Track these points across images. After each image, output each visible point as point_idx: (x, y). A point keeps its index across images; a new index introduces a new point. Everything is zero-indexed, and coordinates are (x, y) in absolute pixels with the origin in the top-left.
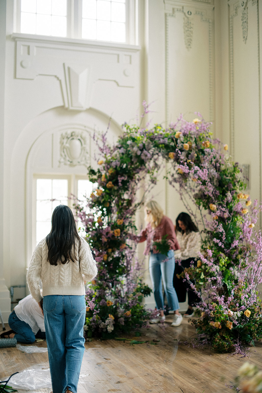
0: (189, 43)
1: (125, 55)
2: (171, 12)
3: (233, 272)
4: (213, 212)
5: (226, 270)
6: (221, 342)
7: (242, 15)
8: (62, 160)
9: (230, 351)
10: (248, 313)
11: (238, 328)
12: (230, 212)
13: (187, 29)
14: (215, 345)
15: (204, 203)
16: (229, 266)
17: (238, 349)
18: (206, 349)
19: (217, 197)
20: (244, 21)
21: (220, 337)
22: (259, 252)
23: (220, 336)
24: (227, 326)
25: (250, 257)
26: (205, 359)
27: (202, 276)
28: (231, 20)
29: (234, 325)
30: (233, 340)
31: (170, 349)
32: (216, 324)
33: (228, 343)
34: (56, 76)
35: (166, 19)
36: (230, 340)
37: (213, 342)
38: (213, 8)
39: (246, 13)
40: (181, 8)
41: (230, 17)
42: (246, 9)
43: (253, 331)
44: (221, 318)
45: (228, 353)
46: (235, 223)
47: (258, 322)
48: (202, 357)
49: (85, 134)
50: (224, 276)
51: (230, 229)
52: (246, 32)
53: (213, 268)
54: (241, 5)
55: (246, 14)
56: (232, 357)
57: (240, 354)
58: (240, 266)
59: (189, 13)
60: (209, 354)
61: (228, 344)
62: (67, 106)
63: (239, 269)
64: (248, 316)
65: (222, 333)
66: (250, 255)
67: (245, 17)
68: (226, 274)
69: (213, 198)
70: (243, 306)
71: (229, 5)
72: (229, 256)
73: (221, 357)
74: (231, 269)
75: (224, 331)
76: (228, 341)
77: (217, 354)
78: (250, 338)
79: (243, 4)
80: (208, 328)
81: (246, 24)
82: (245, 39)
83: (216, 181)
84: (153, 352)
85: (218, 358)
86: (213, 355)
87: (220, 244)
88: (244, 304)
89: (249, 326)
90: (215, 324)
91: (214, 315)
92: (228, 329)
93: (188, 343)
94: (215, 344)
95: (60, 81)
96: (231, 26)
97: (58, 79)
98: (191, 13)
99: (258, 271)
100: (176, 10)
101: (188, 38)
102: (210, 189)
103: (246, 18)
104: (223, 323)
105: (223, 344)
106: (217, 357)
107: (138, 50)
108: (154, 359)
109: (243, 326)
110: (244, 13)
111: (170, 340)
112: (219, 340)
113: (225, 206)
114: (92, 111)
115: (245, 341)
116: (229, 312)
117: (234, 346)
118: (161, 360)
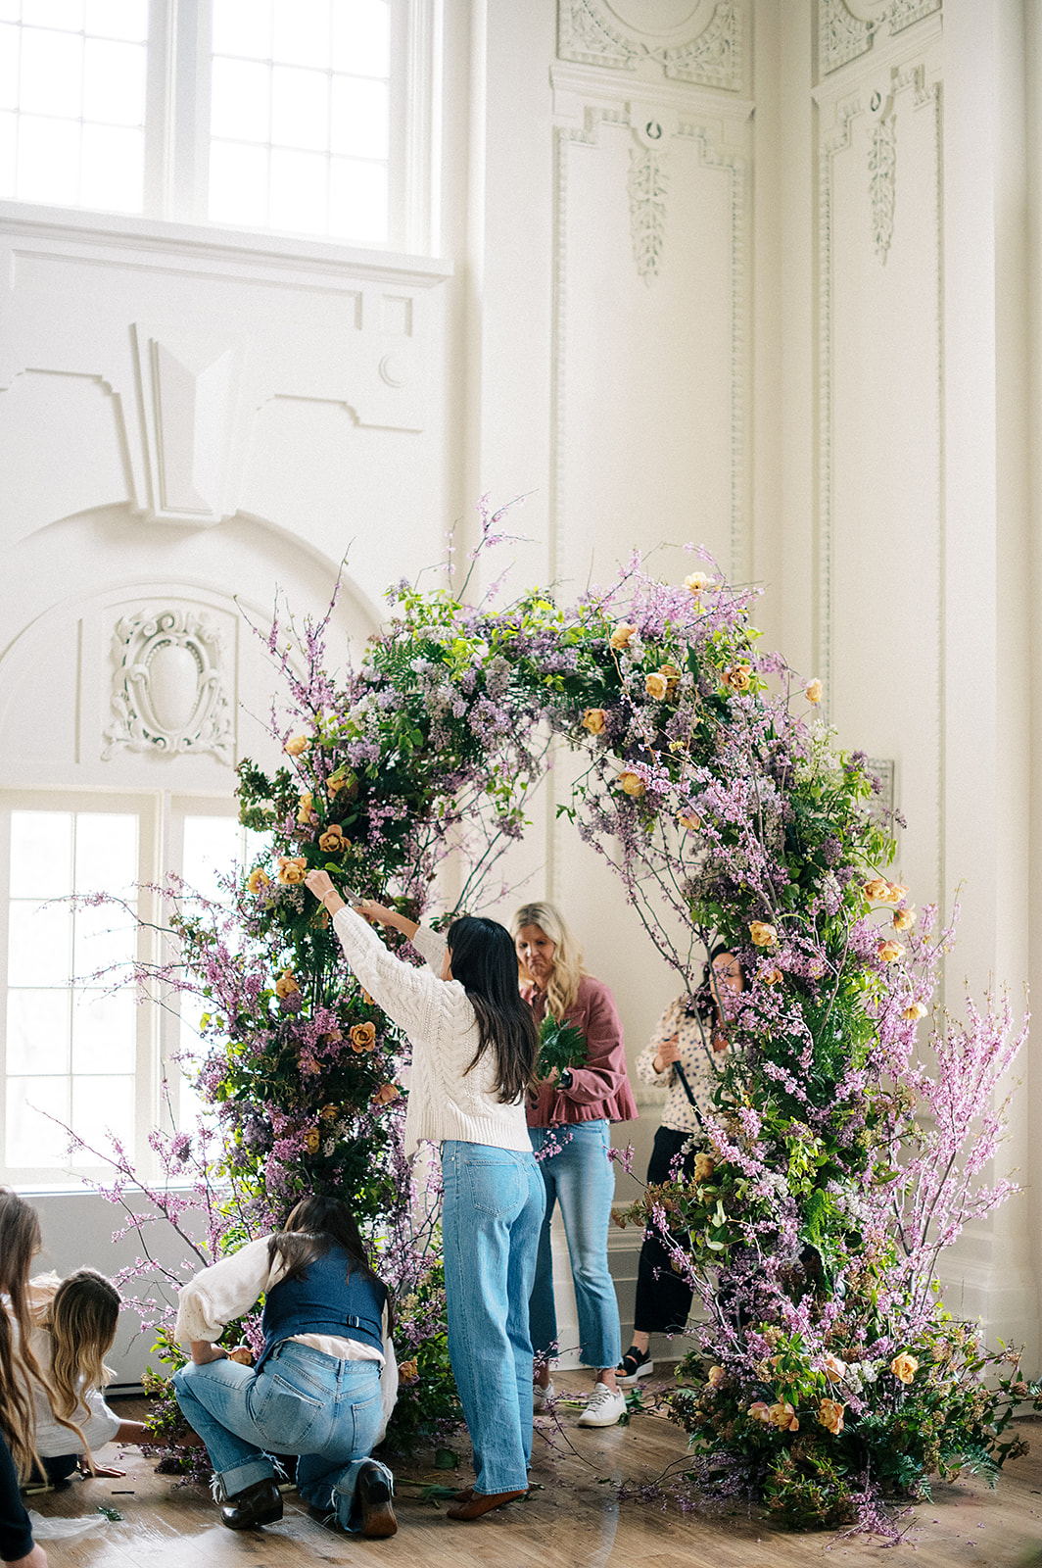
0: (650, 256)
1: (389, 297)
2: (578, 123)
3: (842, 1200)
4: (766, 955)
5: (813, 1191)
6: (800, 1486)
7: (870, 146)
8: (119, 731)
9: (837, 1519)
10: (907, 1366)
11: (865, 1426)
12: (833, 955)
13: (641, 196)
14: (775, 1501)
15: (723, 916)
16: (824, 1174)
17: (868, 1515)
18: (734, 1514)
19: (780, 895)
20: (881, 171)
21: (796, 1468)
22: (946, 1118)
23: (796, 1460)
24: (821, 1421)
25: (909, 1139)
26: (736, 1553)
27: (719, 1218)
28: (822, 165)
29: (851, 1417)
30: (845, 1476)
31: (589, 1517)
32: (778, 1414)
33: (827, 1490)
34: (98, 379)
35: (557, 154)
36: (835, 1476)
37: (765, 1486)
38: (749, 113)
39: (887, 139)
40: (621, 107)
41: (822, 151)
42: (888, 121)
43: (924, 1440)
44: (798, 1386)
45: (826, 1530)
46: (850, 1002)
47: (946, 1405)
48: (724, 1547)
49: (217, 626)
50: (804, 1216)
51: (830, 1024)
52: (886, 215)
53: (762, 1183)
54: (866, 106)
55: (887, 143)
56: (848, 1545)
57: (877, 1533)
58: (869, 1175)
59: (654, 131)
60: (753, 1535)
61: (830, 1493)
62: (142, 503)
63: (866, 1186)
64: (906, 1379)
65: (803, 1448)
66: (910, 1133)
67: (885, 154)
68: (814, 1209)
69: (765, 896)
70: (884, 1340)
71: (815, 104)
72: (827, 1133)
73: (801, 1545)
74: (834, 1186)
75: (808, 1440)
76: (828, 1482)
77: (784, 1536)
78: (912, 1469)
79: (876, 102)
80: (744, 1429)
81: (886, 183)
82: (883, 243)
83: (777, 828)
84: (521, 1532)
85: (790, 1551)
86: (769, 1540)
87: (791, 1087)
88: (886, 1331)
89: (909, 1419)
90: (771, 1413)
91: (772, 1374)
92: (823, 1435)
93: (660, 1494)
94: (773, 1492)
95: (117, 399)
96: (822, 188)
97: (107, 388)
98: (659, 129)
99: (942, 1196)
100: (598, 116)
101: (646, 232)
102: (753, 861)
103: (890, 162)
104: (807, 1409)
105: (808, 1493)
106: (785, 1545)
107: (440, 278)
108: (530, 1558)
109: (886, 1419)
110: (878, 138)
111: (582, 1482)
112: (794, 1478)
113: (814, 929)
114: (244, 526)
115: (892, 1480)
116: (830, 1363)
117: (850, 1503)
118: (559, 1561)
